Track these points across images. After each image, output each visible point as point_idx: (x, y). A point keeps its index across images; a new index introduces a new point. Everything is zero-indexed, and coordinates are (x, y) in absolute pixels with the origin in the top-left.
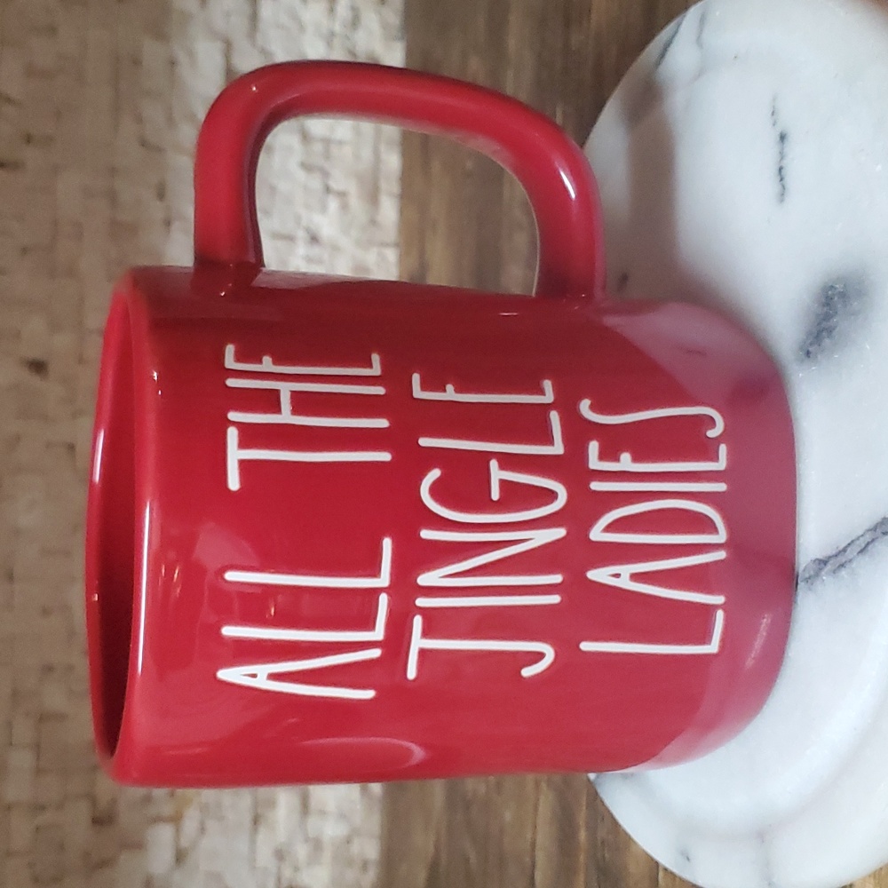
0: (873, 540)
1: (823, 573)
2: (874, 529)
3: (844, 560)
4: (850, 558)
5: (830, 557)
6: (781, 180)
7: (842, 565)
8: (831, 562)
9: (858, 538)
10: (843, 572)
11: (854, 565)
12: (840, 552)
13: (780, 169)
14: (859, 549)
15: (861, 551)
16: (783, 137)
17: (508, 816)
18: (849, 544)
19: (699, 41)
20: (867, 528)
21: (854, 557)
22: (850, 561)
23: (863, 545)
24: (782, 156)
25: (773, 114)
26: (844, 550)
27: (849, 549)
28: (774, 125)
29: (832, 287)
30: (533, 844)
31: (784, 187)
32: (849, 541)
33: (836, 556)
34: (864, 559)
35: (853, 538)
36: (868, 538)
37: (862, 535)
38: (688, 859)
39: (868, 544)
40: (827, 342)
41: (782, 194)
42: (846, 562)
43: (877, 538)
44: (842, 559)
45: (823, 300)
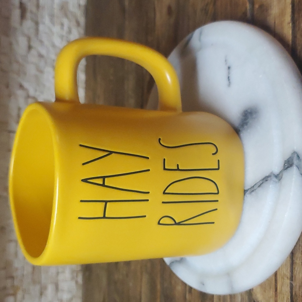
0: (263, 183)
1: (246, 194)
2: (263, 179)
3: (253, 190)
4: (255, 188)
5: (249, 189)
6: (229, 80)
7: (253, 191)
8: (249, 190)
9: (258, 183)
10: (253, 193)
11: (256, 191)
12: (252, 187)
13: (229, 77)
14: (258, 186)
15: (259, 186)
16: (229, 68)
17: (131, 284)
18: (255, 185)
19: (200, 40)
20: (261, 179)
21: (256, 188)
22: (255, 189)
23: (259, 184)
24: (229, 73)
25: (226, 61)
26: (253, 186)
27: (255, 186)
28: (226, 64)
29: (247, 111)
30: (141, 292)
31: (230, 82)
32: (255, 184)
33: (250, 188)
34: (259, 189)
35: (256, 182)
36: (261, 182)
37: (259, 182)
38: (203, 285)
39: (261, 184)
40: (245, 127)
41: (229, 84)
42: (254, 190)
43: (264, 182)
44: (253, 189)
45: (244, 115)
